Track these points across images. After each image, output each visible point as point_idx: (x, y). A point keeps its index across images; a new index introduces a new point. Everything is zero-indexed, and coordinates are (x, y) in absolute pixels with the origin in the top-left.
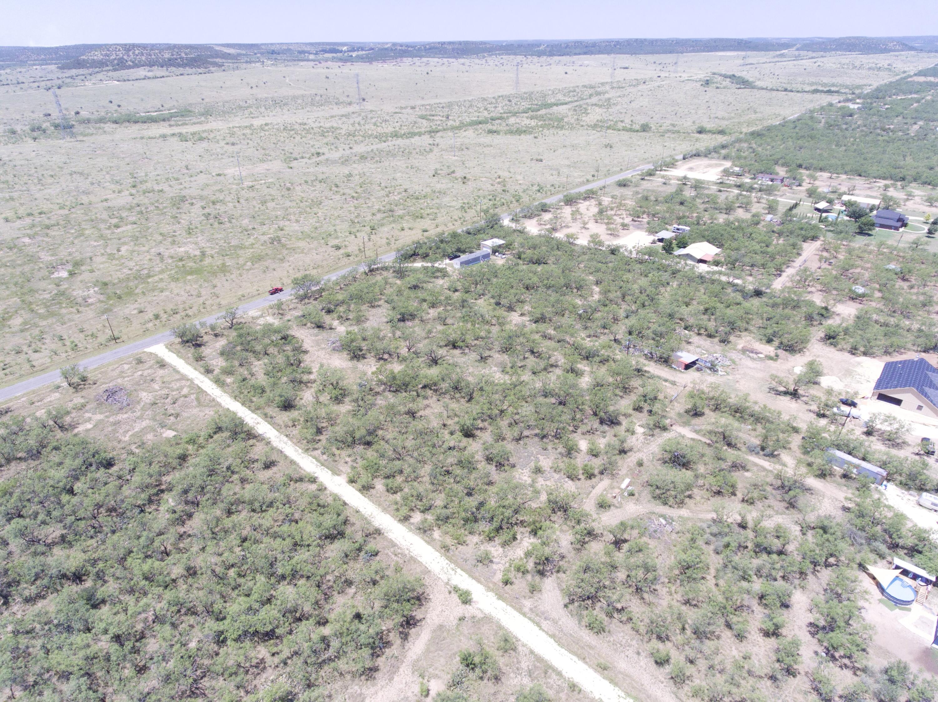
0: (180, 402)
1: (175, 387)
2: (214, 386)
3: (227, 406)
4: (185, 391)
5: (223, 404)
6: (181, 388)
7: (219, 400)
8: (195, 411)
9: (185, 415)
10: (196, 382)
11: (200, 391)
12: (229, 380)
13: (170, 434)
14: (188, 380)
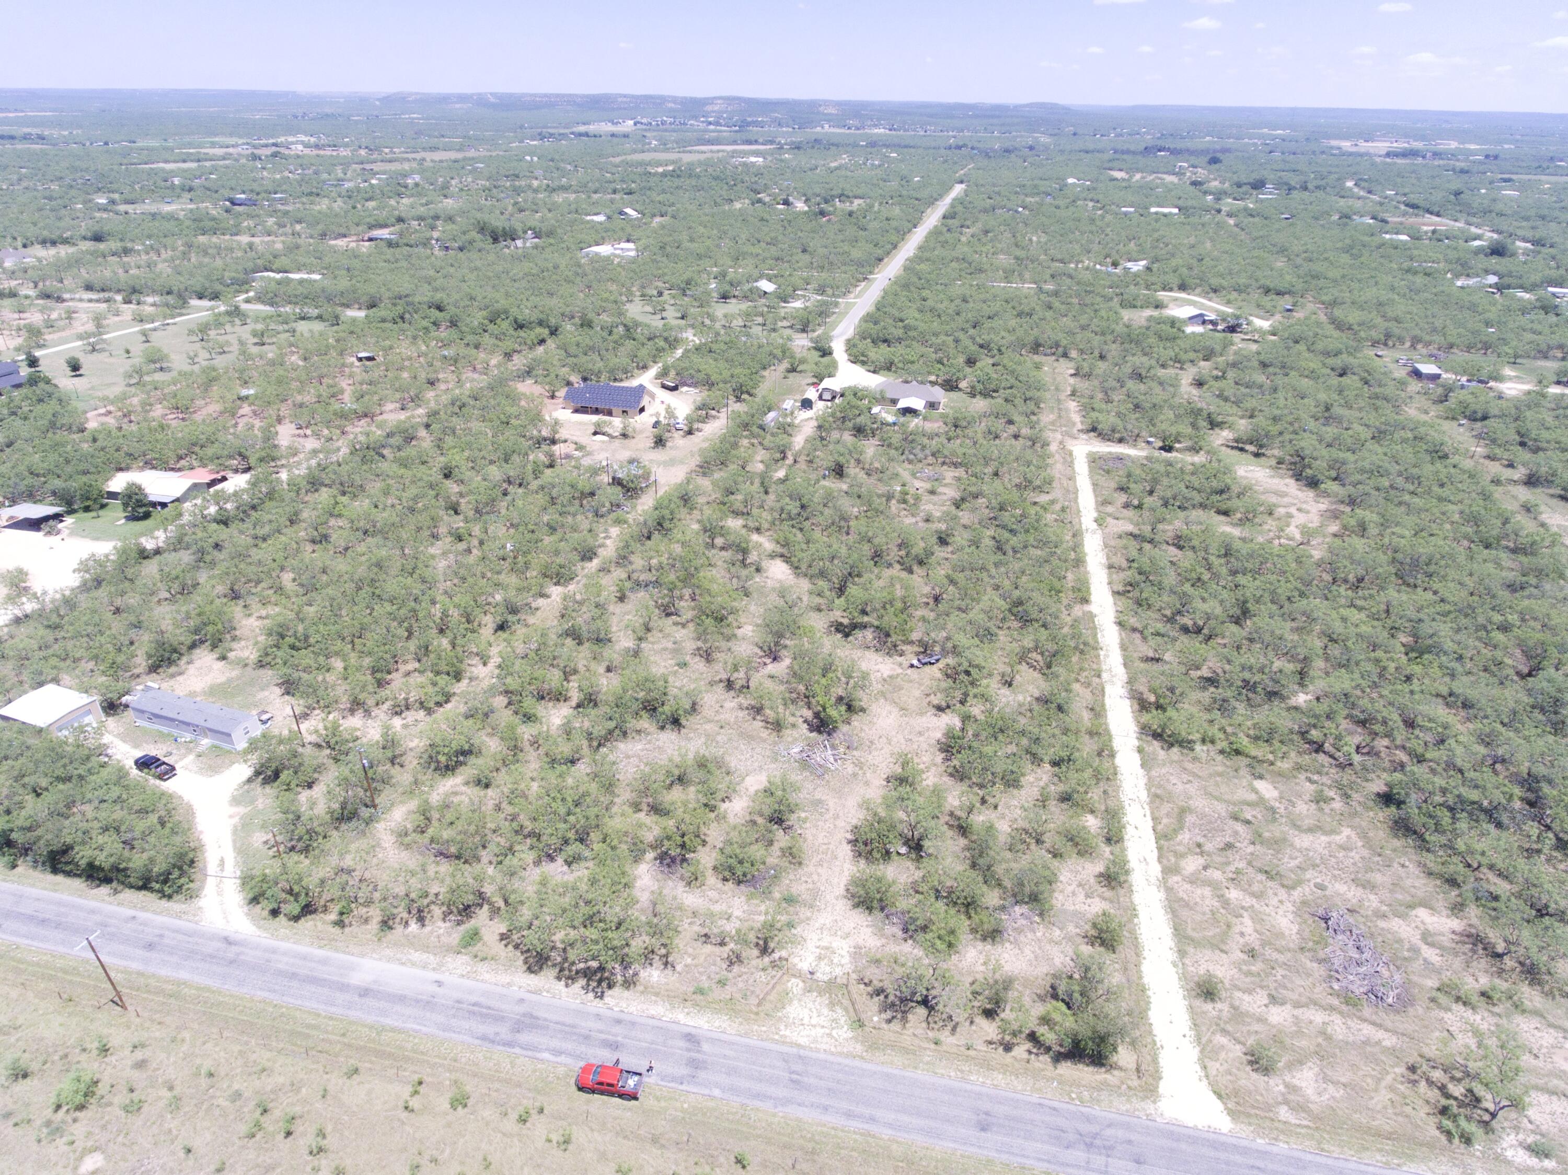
0: (1219, 842)
1: (1207, 891)
2: (1130, 834)
3: (1141, 772)
4: (1192, 864)
5: (1142, 782)
6: (1193, 880)
7: (1144, 795)
8: (1199, 803)
9: (1221, 808)
10: (1156, 869)
11: (1163, 837)
12: (1092, 822)
13: (1266, 789)
14: (1169, 890)
